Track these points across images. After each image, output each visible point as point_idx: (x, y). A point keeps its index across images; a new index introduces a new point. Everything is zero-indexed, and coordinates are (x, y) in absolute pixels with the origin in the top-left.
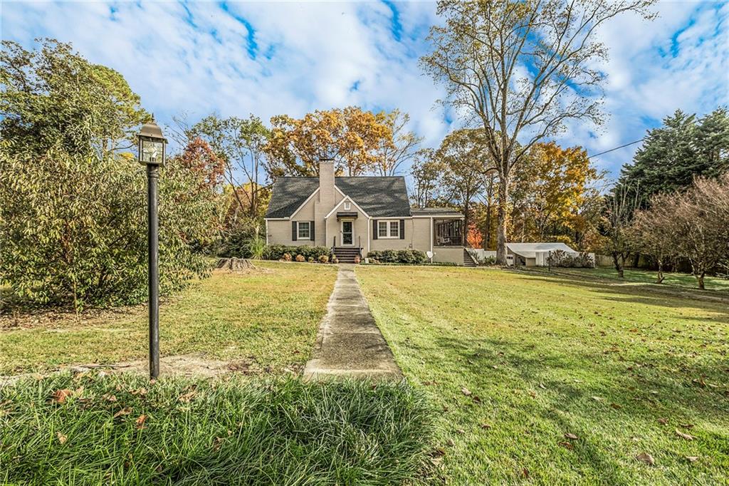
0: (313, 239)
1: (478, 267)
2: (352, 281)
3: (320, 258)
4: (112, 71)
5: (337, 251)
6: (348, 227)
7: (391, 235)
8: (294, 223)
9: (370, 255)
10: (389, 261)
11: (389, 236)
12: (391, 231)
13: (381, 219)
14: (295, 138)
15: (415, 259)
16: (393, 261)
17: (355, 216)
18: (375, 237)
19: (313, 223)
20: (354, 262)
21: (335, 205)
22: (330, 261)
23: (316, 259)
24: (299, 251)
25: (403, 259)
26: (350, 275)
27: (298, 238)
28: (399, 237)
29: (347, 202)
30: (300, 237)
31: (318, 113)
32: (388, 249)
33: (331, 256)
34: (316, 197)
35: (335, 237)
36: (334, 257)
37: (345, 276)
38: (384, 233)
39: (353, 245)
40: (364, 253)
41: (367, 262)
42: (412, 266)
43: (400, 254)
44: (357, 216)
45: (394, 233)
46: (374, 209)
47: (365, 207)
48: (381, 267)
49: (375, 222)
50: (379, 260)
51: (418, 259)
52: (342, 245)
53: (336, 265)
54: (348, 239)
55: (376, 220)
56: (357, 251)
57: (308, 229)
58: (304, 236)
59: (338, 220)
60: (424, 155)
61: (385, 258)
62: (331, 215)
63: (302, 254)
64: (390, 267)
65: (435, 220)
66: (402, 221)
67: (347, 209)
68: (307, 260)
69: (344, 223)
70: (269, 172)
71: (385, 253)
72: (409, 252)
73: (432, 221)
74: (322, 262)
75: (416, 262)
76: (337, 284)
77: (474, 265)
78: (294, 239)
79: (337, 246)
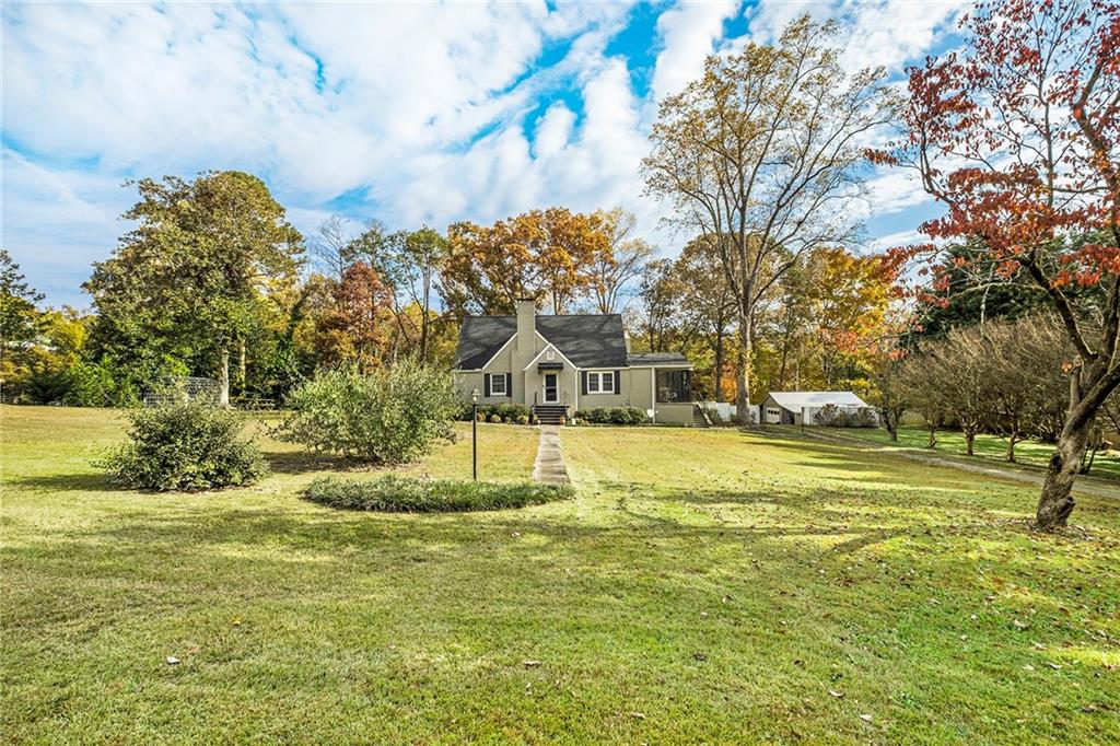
0: (509, 394)
1: (711, 428)
2: (555, 446)
3: (518, 418)
4: (252, 178)
5: (539, 409)
6: (551, 380)
7: (604, 389)
8: (487, 376)
9: (578, 415)
10: (600, 422)
11: (601, 390)
12: (604, 384)
13: (591, 371)
14: (482, 256)
15: (631, 419)
16: (604, 422)
17: (560, 367)
18: (584, 392)
19: (509, 375)
20: (558, 424)
21: (536, 354)
22: (530, 422)
23: (515, 420)
24: (494, 411)
25: (617, 420)
26: (554, 439)
27: (492, 394)
28: (613, 391)
29: (550, 350)
30: (494, 391)
31: (512, 222)
32: (600, 407)
33: (531, 417)
34: (513, 345)
35: (536, 394)
36: (535, 418)
37: (547, 441)
38: (595, 387)
39: (558, 402)
40: (569, 413)
41: (574, 423)
42: (628, 428)
43: (613, 413)
44: (562, 368)
45: (607, 387)
46: (583, 359)
47: (571, 357)
48: (591, 429)
49: (584, 373)
50: (589, 420)
51: (635, 420)
52: (545, 402)
53: (538, 427)
54: (551, 394)
55: (586, 372)
56: (563, 410)
57: (505, 383)
58: (498, 391)
59: (540, 373)
60: (657, 269)
61: (596, 418)
62: (531, 365)
63: (498, 414)
64: (601, 428)
65: (657, 370)
66: (617, 373)
67: (550, 358)
68: (503, 421)
69: (547, 376)
70: (445, 297)
71: (596, 412)
72: (624, 410)
73: (653, 371)
74: (521, 424)
75: (633, 423)
76: (540, 448)
77: (707, 425)
78: (487, 394)
79: (539, 404)
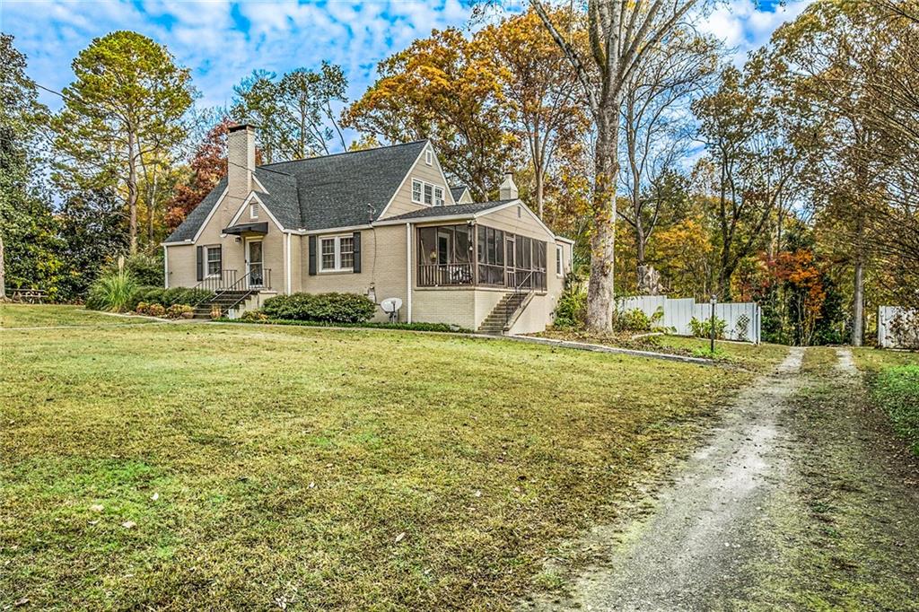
7: (343, 266)
8: (200, 249)
11: (338, 269)
12: (343, 256)
18: (313, 271)
20: (210, 317)
27: (207, 276)
28: (354, 269)
29: (253, 203)
30: (209, 273)
38: (329, 261)
39: (264, 285)
44: (267, 230)
45: (347, 261)
52: (248, 286)
54: (256, 274)
55: (315, 237)
57: (220, 260)
59: (243, 241)
66: (357, 234)
67: (253, 217)
69: (252, 245)
73: (409, 231)
78: (200, 278)
